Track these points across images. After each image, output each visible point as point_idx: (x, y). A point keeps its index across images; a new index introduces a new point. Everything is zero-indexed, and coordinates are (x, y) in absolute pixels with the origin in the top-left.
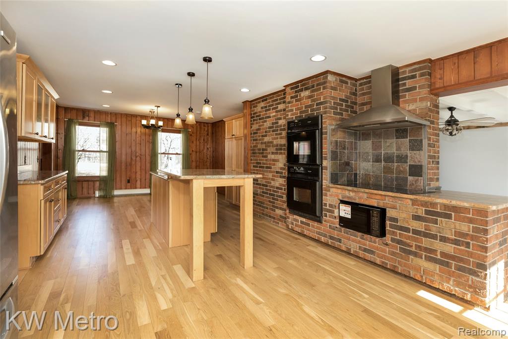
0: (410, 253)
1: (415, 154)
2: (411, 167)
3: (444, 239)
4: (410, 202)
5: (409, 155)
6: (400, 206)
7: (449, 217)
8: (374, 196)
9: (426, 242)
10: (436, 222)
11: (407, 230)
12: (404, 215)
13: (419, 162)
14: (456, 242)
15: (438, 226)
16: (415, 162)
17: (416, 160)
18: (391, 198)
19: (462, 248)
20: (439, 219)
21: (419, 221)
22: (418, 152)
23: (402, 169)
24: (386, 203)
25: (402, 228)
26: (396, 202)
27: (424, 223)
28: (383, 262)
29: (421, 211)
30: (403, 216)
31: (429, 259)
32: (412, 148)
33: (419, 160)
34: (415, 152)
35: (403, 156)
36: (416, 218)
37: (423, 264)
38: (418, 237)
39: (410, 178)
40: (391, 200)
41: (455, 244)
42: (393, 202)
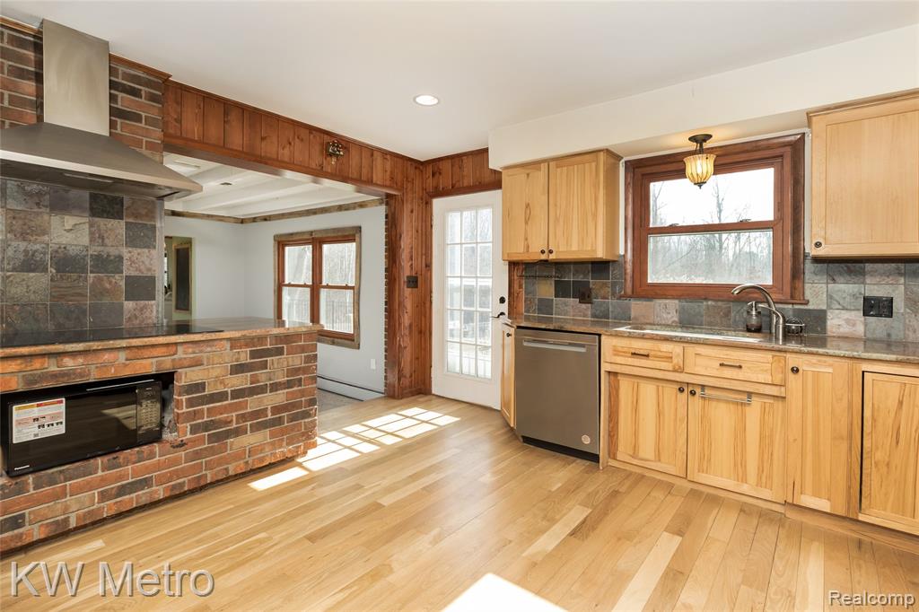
0: (228, 434)
1: (139, 254)
2: (130, 281)
3: (275, 387)
4: (228, 345)
5: (126, 256)
6: (208, 358)
7: (279, 352)
8: (147, 353)
9: (252, 403)
10: (264, 365)
11: (221, 396)
12: (216, 372)
13: (149, 270)
14: (289, 384)
15: (268, 370)
16: (140, 271)
17: (142, 267)
18: (190, 345)
19: (295, 389)
20: (268, 359)
21: (242, 372)
22: (146, 250)
23: (108, 286)
24: (180, 359)
25: (213, 398)
26: (201, 352)
27: (249, 374)
28: (174, 487)
29: (244, 356)
30: (215, 374)
31: (257, 428)
32: (132, 241)
33: (149, 266)
34: (139, 250)
35: (112, 258)
36: (238, 369)
37: (249, 440)
38: (241, 400)
39: (129, 305)
40: (190, 350)
41: (288, 388)
42: (194, 353)
